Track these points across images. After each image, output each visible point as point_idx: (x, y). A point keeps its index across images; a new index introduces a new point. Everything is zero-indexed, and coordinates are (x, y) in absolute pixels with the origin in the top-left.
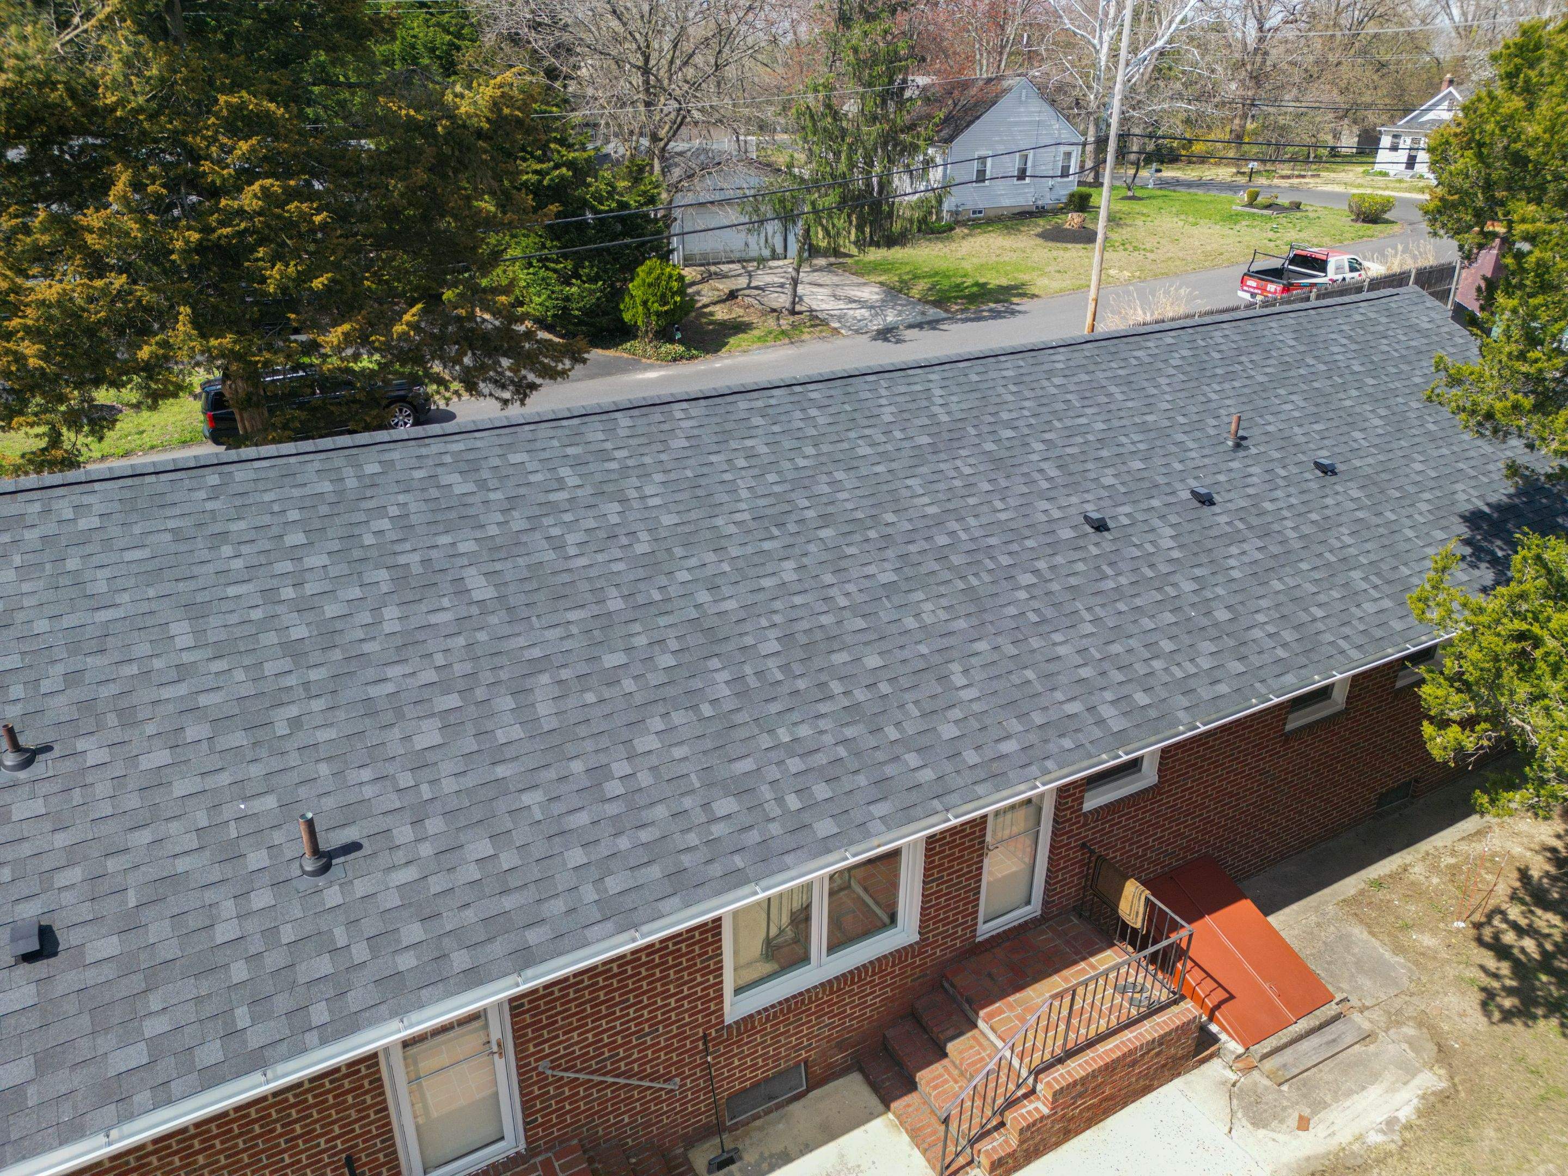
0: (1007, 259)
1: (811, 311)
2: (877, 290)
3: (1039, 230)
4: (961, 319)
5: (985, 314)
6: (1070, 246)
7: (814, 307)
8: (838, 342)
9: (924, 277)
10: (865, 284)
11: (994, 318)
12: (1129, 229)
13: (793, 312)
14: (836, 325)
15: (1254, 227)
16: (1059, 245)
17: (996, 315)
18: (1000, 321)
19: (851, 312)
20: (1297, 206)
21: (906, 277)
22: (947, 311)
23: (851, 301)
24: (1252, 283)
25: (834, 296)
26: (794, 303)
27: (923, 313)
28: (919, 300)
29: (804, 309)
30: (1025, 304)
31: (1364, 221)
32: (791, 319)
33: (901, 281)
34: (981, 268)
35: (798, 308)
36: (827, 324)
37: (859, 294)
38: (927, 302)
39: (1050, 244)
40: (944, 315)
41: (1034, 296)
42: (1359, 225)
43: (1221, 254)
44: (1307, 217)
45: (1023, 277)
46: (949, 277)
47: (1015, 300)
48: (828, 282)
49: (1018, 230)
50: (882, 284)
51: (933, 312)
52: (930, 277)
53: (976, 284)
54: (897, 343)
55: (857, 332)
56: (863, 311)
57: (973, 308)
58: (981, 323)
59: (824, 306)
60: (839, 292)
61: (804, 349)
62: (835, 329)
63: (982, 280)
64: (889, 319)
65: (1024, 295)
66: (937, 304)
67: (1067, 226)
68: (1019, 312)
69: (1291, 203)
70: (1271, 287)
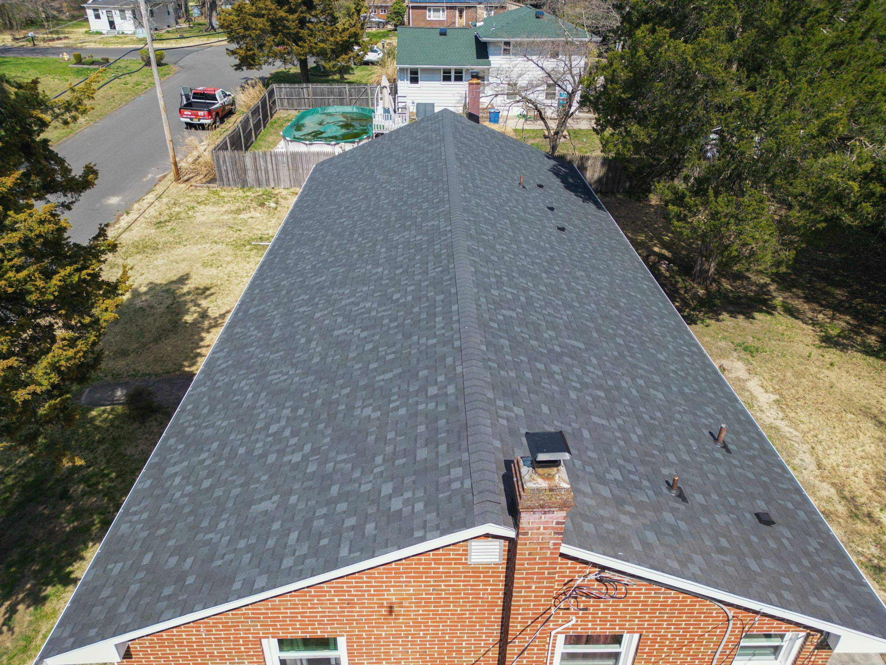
20: (107, 61)
24: (186, 113)
43: (113, 97)
44: (120, 67)
69: (103, 59)
70: (201, 113)
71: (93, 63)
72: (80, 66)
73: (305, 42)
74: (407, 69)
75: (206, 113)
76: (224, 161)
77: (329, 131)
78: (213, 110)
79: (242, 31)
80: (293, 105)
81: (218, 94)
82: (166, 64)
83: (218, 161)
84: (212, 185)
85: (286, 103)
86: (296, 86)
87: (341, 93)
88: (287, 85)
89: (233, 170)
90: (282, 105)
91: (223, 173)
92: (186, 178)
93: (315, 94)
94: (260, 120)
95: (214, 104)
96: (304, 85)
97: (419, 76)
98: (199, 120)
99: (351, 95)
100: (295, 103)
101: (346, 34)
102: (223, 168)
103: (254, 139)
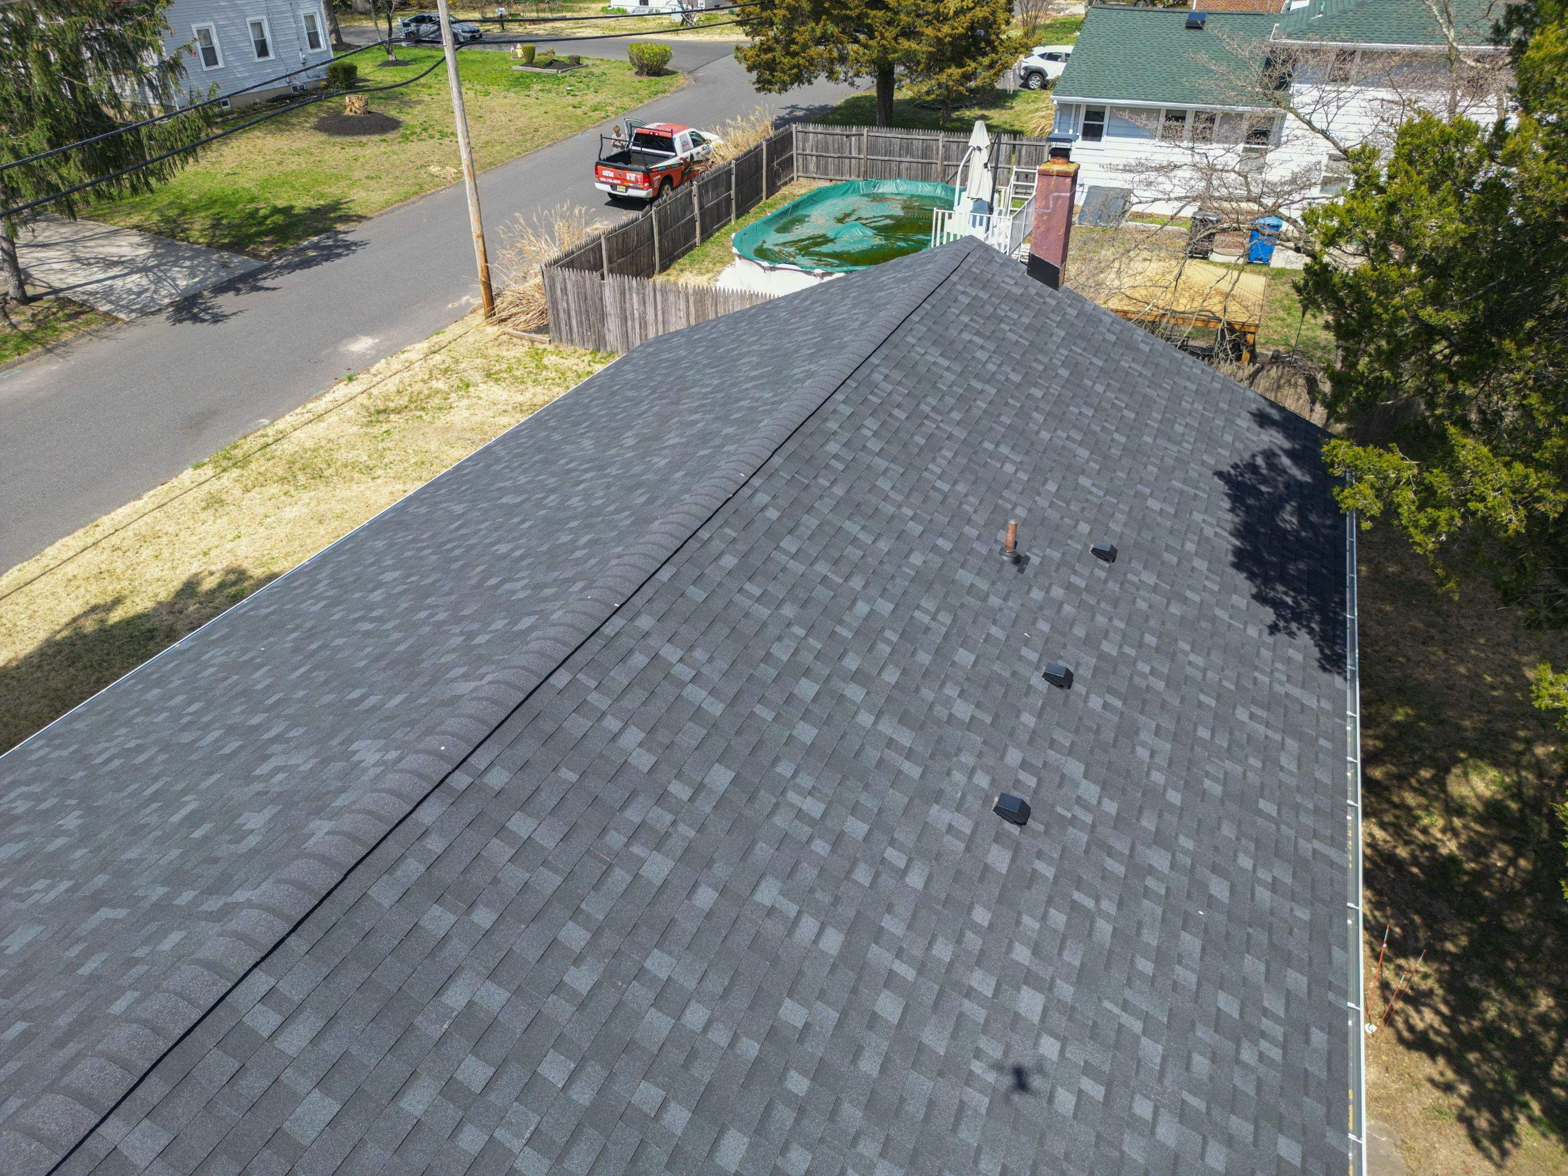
0: (294, 167)
1: (56, 291)
2: (137, 239)
3: (314, 121)
4: (281, 267)
5: (312, 253)
6: (364, 139)
7: (57, 284)
8: (122, 335)
9: (198, 209)
10: (115, 233)
11: (327, 258)
12: (419, 108)
13: (26, 300)
14: (106, 308)
15: (549, 91)
16: (349, 139)
17: (328, 254)
18: (338, 262)
19: (119, 283)
20: (576, 62)
21: (172, 213)
22: (256, 256)
23: (109, 263)
24: (607, 173)
25: (78, 260)
26: (21, 285)
27: (225, 266)
28: (209, 245)
29: (41, 290)
30: (355, 232)
31: (649, 74)
32: (28, 311)
33: (167, 220)
34: (265, 184)
35: (30, 291)
36: (92, 309)
37: (114, 250)
38: (223, 247)
39: (339, 139)
40: (256, 264)
41: (360, 218)
42: (645, 79)
43: (536, 130)
44: (592, 74)
45: (333, 192)
46: (233, 205)
47: (340, 227)
48: (54, 239)
49: (287, 124)
50: (138, 228)
51: (241, 264)
52: (207, 207)
53: (276, 211)
54: (216, 321)
55: (143, 312)
56: (135, 277)
57: (290, 247)
58: (314, 269)
59: (72, 281)
60: (82, 252)
61: (74, 360)
62: (107, 314)
63: (281, 204)
64: (182, 283)
65: (347, 219)
66: (237, 246)
67: (347, 112)
68: (355, 244)
69: (570, 58)
70: (631, 176)
71: (550, 64)
72: (530, 69)
73: (872, 37)
74: (1078, 106)
75: (640, 176)
76: (564, 290)
77: (846, 237)
78: (658, 171)
79: (758, 9)
80: (826, 172)
81: (680, 138)
82: (673, 73)
83: (552, 287)
84: (539, 337)
85: (812, 167)
86: (838, 130)
87: (926, 152)
88: (820, 129)
89: (579, 313)
90: (806, 169)
91: (562, 315)
92: (504, 315)
93: (872, 149)
94: (729, 199)
95: (667, 157)
96: (854, 130)
97: (1105, 123)
98: (627, 188)
99: (947, 158)
100: (831, 168)
101: (965, 20)
102: (563, 305)
103: (697, 239)
